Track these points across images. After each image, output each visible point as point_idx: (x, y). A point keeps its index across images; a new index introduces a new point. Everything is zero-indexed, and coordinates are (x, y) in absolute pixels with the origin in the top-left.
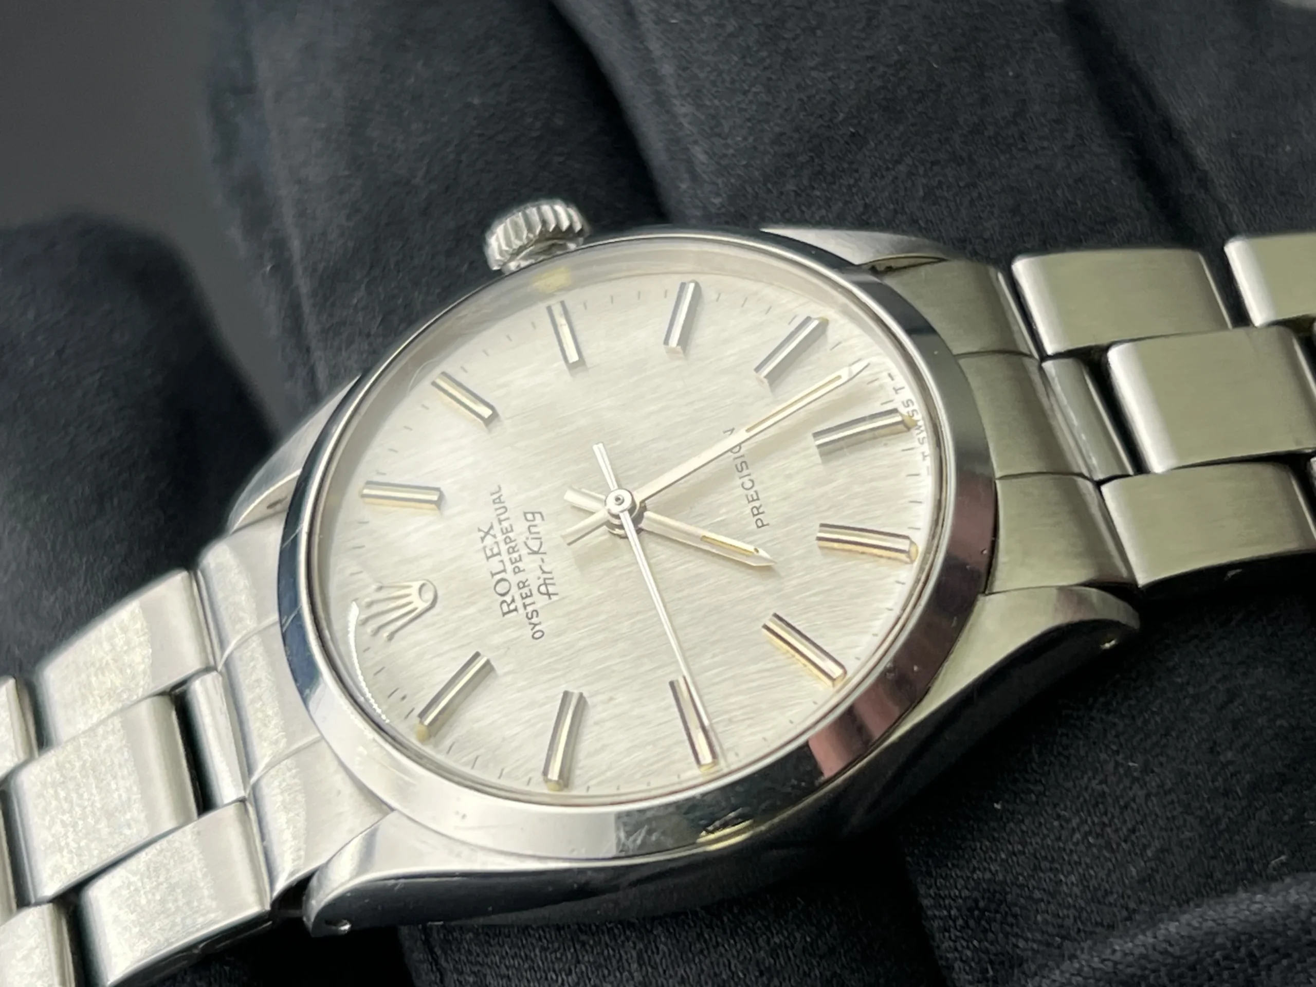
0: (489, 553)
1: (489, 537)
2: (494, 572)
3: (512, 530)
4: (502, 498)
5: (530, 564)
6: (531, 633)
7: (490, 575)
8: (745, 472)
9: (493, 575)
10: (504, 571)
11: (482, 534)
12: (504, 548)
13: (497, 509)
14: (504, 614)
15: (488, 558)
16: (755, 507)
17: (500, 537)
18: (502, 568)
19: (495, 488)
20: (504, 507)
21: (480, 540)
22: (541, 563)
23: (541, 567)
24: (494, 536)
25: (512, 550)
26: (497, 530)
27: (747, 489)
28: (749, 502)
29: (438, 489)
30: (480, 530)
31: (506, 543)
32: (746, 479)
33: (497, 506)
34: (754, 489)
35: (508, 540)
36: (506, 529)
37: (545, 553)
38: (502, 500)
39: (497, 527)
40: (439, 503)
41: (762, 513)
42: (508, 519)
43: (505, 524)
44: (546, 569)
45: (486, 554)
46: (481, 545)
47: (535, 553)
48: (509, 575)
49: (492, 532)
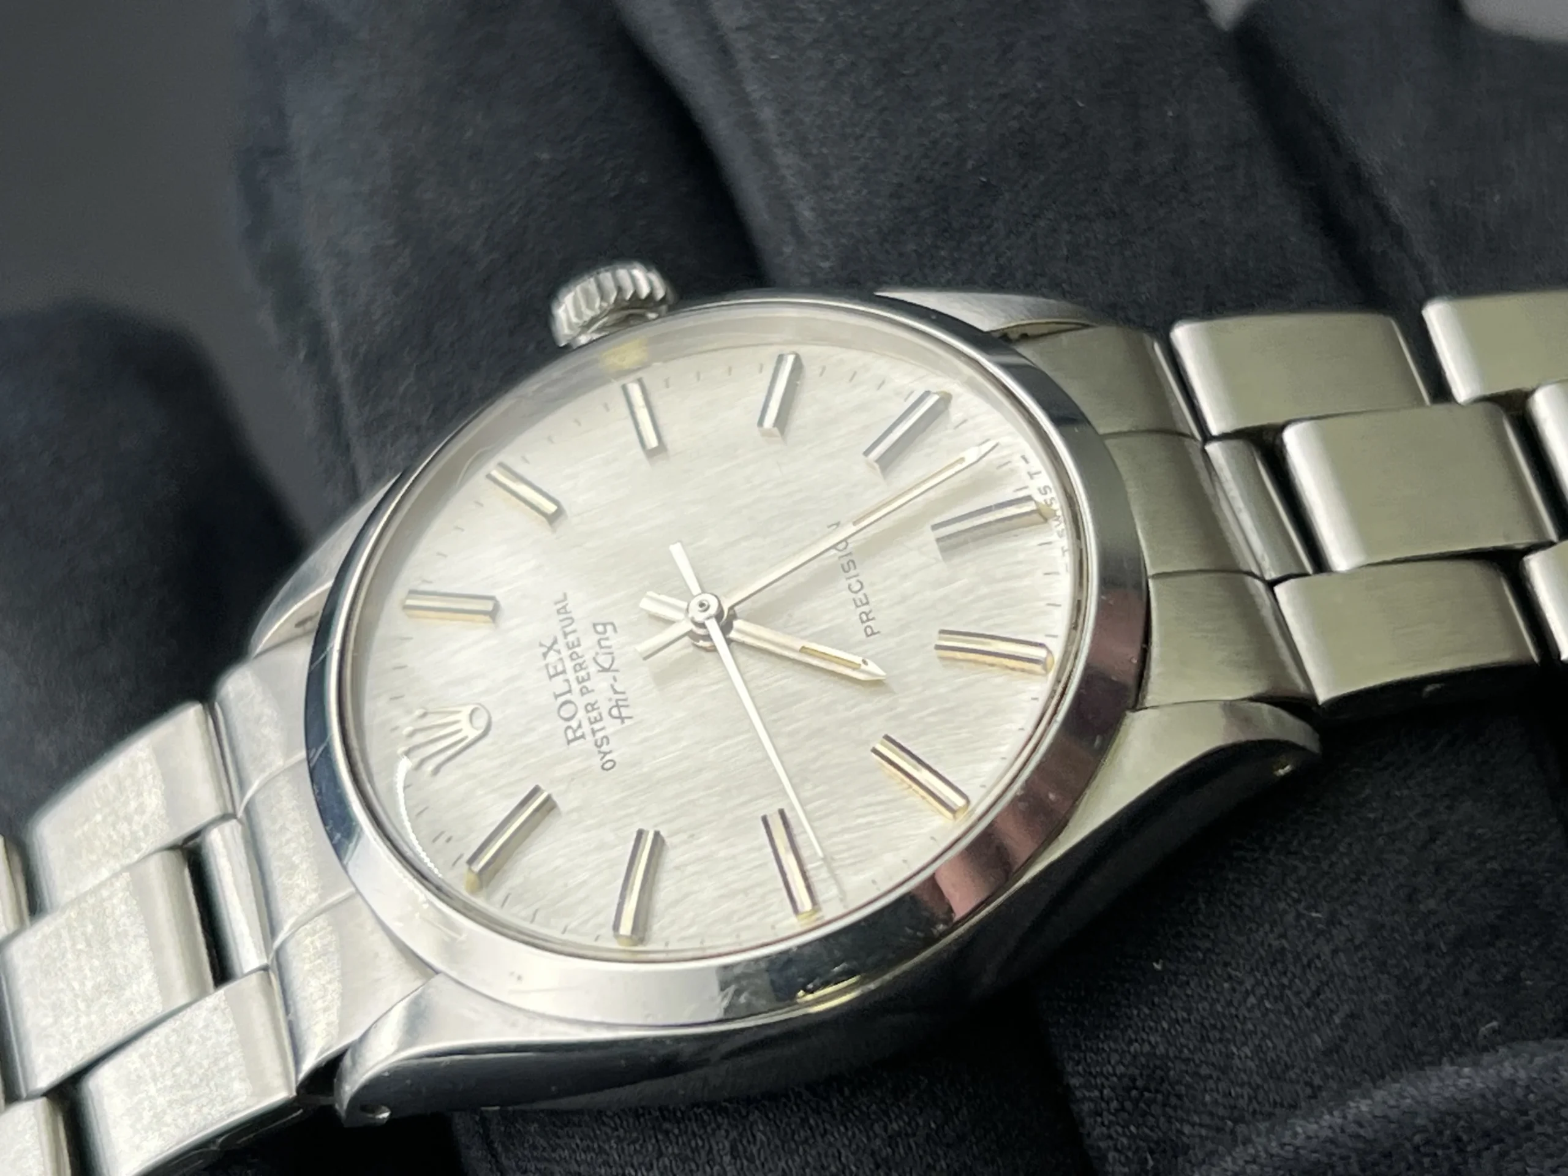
0: (552, 672)
1: (552, 653)
2: (557, 693)
3: (579, 645)
4: (567, 607)
5: (601, 684)
6: (601, 763)
7: (553, 698)
8: (853, 572)
9: (557, 696)
10: (570, 691)
11: (545, 650)
12: (569, 665)
13: (561, 621)
14: (569, 742)
15: (551, 677)
16: (863, 613)
17: (565, 653)
18: (567, 689)
19: (560, 597)
20: (571, 618)
21: (542, 657)
22: (612, 681)
23: (612, 686)
24: (559, 652)
25: (580, 667)
26: (561, 645)
27: (856, 592)
28: (857, 606)
29: (492, 598)
30: (541, 645)
31: (572, 659)
32: (853, 581)
33: (565, 616)
34: (862, 592)
35: (574, 656)
36: (573, 644)
37: (617, 671)
38: (568, 610)
39: (561, 641)
40: (493, 614)
41: (873, 619)
42: (574, 631)
43: (571, 638)
44: (618, 689)
45: (548, 672)
46: (544, 663)
47: (604, 670)
48: (575, 697)
49: (556, 647)
